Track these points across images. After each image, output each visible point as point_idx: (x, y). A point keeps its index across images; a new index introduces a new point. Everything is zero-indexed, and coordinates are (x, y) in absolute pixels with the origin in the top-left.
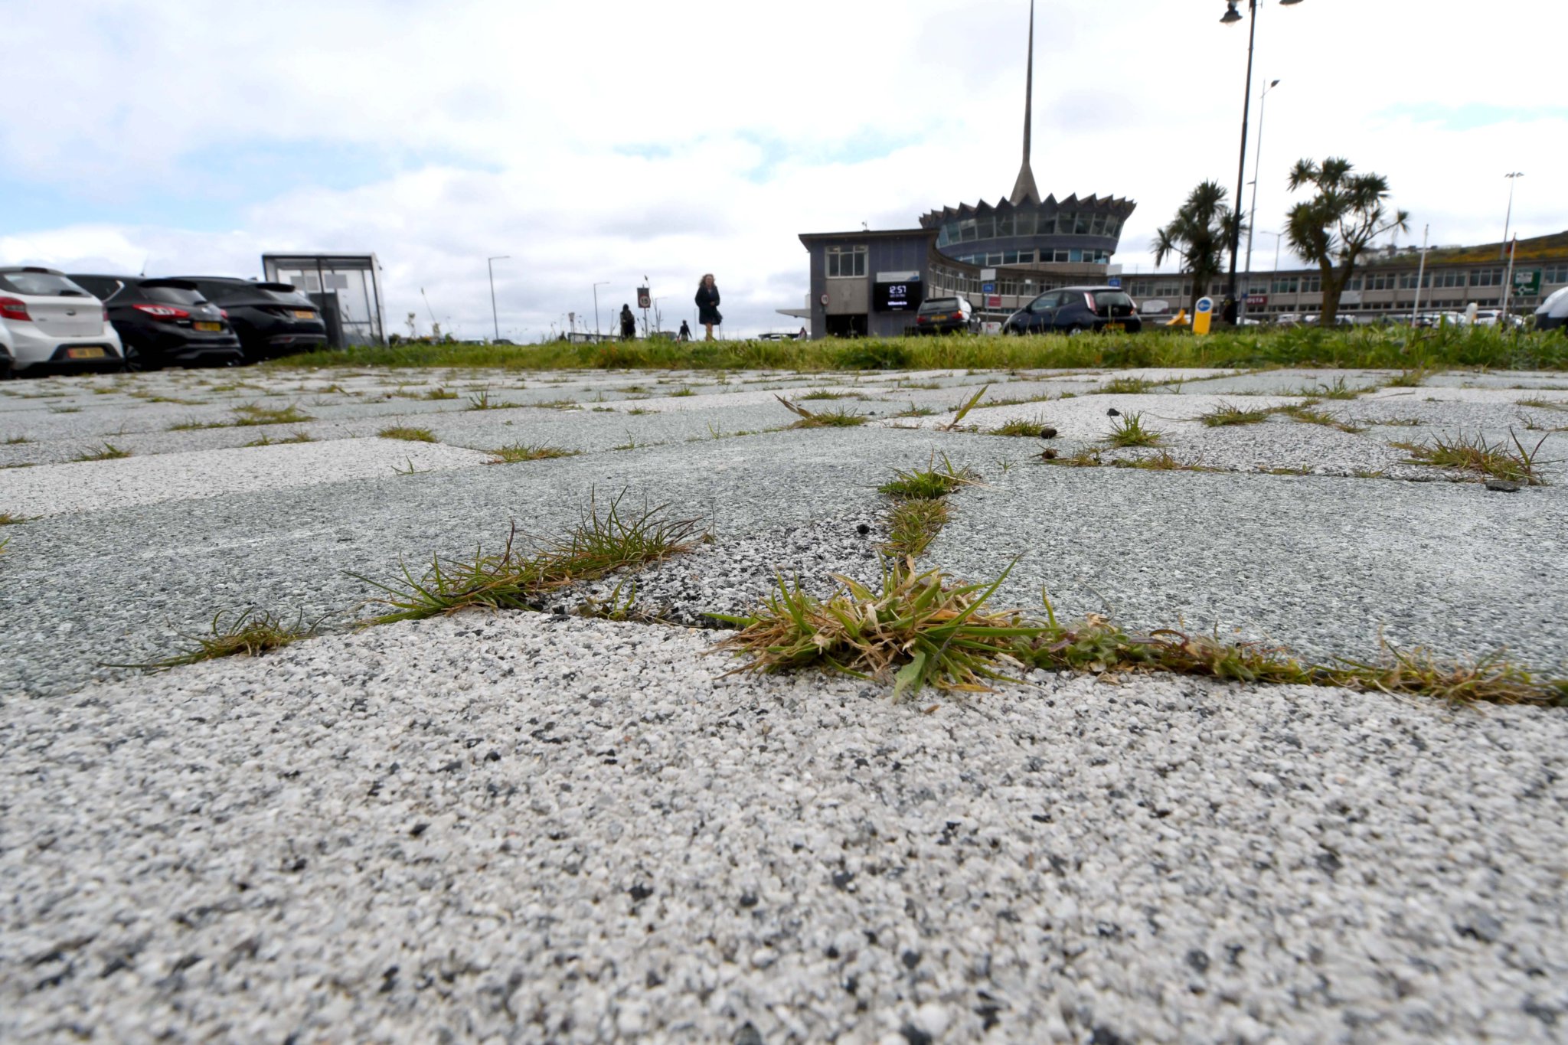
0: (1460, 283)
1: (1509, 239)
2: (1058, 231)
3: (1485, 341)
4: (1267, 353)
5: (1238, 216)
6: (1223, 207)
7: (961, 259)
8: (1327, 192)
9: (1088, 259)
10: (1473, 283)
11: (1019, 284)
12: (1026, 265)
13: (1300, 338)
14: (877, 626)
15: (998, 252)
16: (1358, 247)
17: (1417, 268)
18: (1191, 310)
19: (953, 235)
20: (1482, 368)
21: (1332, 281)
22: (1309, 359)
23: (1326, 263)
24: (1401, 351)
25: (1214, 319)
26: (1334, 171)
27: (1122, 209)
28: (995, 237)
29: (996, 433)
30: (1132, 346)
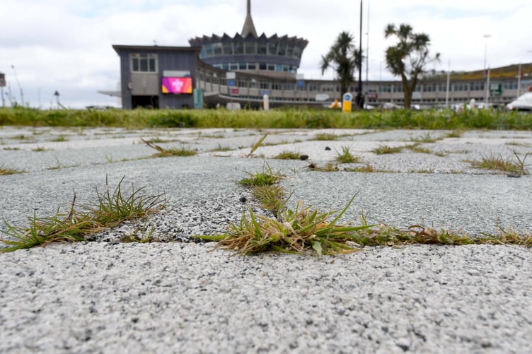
0: (466, 89)
1: (487, 68)
2: (268, 53)
3: (485, 116)
4: (387, 122)
5: (361, 51)
6: (353, 46)
7: (215, 66)
8: (402, 41)
9: (285, 70)
10: (472, 89)
11: (248, 82)
12: (251, 71)
13: (401, 114)
14: (293, 231)
15: (236, 62)
16: (419, 70)
17: (446, 81)
18: (341, 100)
19: (209, 52)
20: (485, 129)
21: (408, 87)
22: (407, 125)
23: (404, 77)
24: (448, 121)
25: (353, 105)
26: (405, 31)
27: (301, 44)
28: (233, 54)
29: (276, 158)
30: (320, 117)
